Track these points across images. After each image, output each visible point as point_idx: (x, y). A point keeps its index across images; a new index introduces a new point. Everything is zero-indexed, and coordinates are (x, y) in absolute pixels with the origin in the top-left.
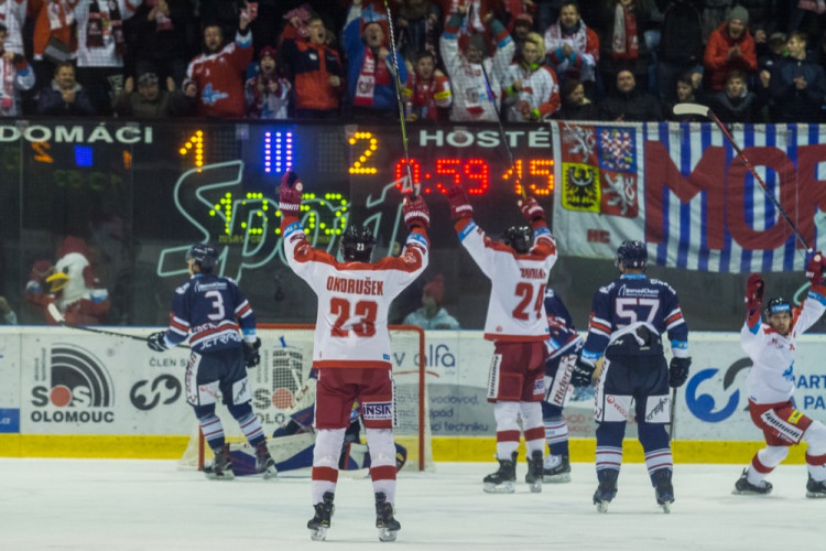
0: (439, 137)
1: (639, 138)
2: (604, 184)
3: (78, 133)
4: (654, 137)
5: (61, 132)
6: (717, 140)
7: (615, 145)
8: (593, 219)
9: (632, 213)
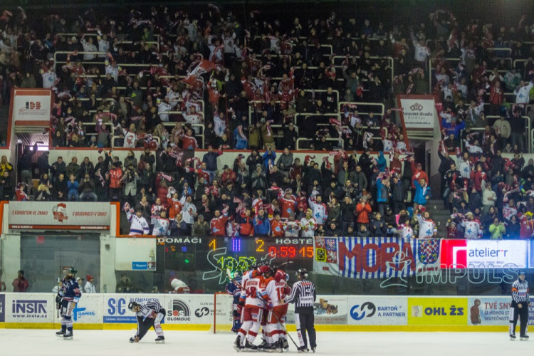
0: (281, 241)
1: (337, 241)
2: (328, 254)
3: (181, 240)
4: (341, 241)
5: (176, 240)
6: (359, 242)
7: (330, 244)
8: (324, 264)
9: (335, 262)
